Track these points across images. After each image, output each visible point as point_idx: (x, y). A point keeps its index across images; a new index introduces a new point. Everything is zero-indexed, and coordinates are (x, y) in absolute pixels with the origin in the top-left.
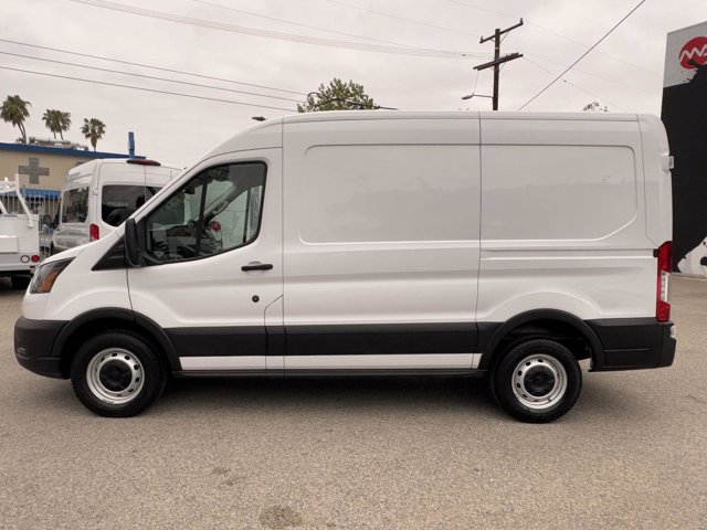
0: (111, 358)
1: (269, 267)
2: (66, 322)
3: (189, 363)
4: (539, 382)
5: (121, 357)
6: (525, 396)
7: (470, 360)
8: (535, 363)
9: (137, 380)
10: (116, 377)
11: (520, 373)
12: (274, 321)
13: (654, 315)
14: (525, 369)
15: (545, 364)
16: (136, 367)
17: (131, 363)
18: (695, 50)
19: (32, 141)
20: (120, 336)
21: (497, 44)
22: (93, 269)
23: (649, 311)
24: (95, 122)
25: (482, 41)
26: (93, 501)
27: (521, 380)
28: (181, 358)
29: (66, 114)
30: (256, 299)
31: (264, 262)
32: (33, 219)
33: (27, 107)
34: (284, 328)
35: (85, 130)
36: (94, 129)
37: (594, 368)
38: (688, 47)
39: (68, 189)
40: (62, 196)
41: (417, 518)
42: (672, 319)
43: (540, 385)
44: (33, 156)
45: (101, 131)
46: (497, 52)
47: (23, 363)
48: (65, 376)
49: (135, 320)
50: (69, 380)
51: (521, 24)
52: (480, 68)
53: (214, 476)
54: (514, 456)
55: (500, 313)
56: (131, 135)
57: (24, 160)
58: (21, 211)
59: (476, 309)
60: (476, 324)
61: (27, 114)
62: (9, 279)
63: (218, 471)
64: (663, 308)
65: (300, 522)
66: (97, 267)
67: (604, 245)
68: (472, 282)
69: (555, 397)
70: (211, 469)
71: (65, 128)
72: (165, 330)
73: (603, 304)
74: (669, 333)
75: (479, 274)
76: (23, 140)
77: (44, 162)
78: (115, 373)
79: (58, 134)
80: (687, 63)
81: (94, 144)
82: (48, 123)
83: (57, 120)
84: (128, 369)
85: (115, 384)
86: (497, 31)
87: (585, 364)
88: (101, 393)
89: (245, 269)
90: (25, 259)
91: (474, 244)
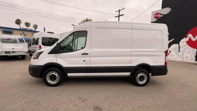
0: (52, 74)
1: (87, 54)
2: (42, 66)
3: (69, 75)
4: (142, 78)
5: (54, 73)
6: (139, 81)
7: (128, 74)
8: (141, 74)
9: (58, 78)
10: (53, 78)
11: (138, 76)
12: (88, 65)
13: (164, 65)
14: (139, 76)
15: (143, 75)
16: (58, 76)
17: (56, 75)
18: (157, 15)
19: (23, 28)
20: (54, 68)
21: (119, 12)
22: (48, 54)
23: (163, 64)
24: (35, 25)
25: (116, 12)
26: (54, 106)
27: (138, 78)
28: (68, 74)
29: (30, 23)
30: (84, 61)
31: (86, 53)
32: (27, 44)
33: (21, 21)
34: (90, 67)
35: (34, 27)
36: (36, 27)
37: (152, 75)
38: (156, 14)
39: (33, 38)
40: (32, 39)
41: (126, 108)
42: (167, 66)
43: (142, 79)
44: (23, 31)
45: (37, 27)
46: (119, 14)
47: (31, 75)
48: (41, 78)
49: (58, 65)
50: (42, 79)
51: (124, 9)
52: (116, 17)
53: (79, 100)
54: (140, 93)
55: (135, 64)
56: (44, 28)
57: (21, 32)
58: (24, 42)
59: (130, 63)
60: (130, 66)
61: (21, 23)
62: (21, 57)
63: (80, 98)
64: (166, 63)
65: (102, 110)
66: (49, 53)
67: (155, 50)
68: (129, 58)
69: (145, 81)
70: (78, 98)
71: (29, 26)
72: (65, 67)
73: (155, 62)
74: (167, 68)
75: (131, 56)
76: (21, 28)
77: (25, 33)
78: (53, 77)
79: (28, 27)
80: (155, 18)
81: (36, 30)
82: (25, 25)
83: (27, 24)
84: (56, 76)
85: (53, 79)
86: (119, 10)
87: (150, 74)
88: (49, 81)
89: (82, 54)
90: (25, 53)
91: (130, 50)
